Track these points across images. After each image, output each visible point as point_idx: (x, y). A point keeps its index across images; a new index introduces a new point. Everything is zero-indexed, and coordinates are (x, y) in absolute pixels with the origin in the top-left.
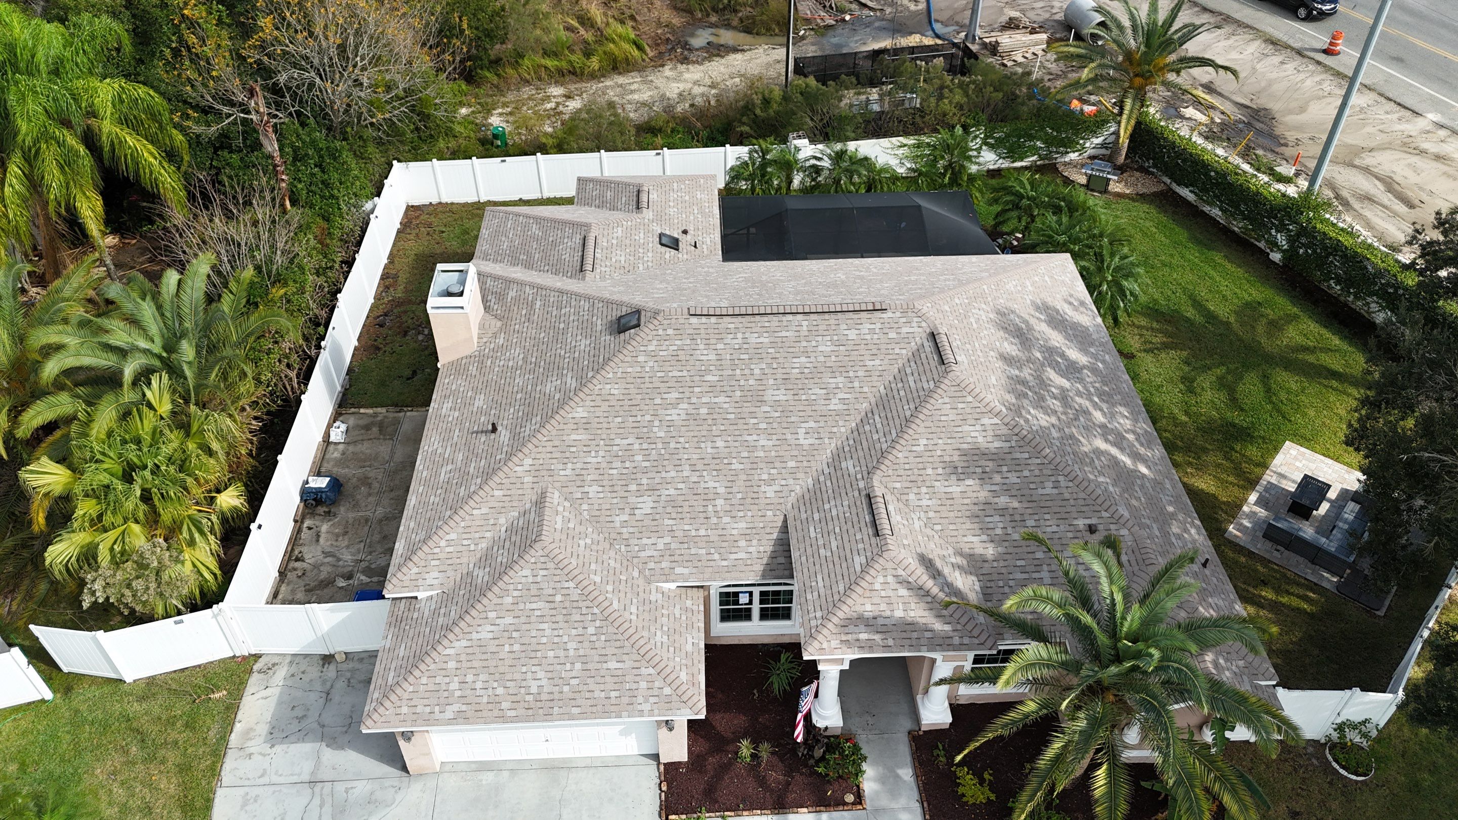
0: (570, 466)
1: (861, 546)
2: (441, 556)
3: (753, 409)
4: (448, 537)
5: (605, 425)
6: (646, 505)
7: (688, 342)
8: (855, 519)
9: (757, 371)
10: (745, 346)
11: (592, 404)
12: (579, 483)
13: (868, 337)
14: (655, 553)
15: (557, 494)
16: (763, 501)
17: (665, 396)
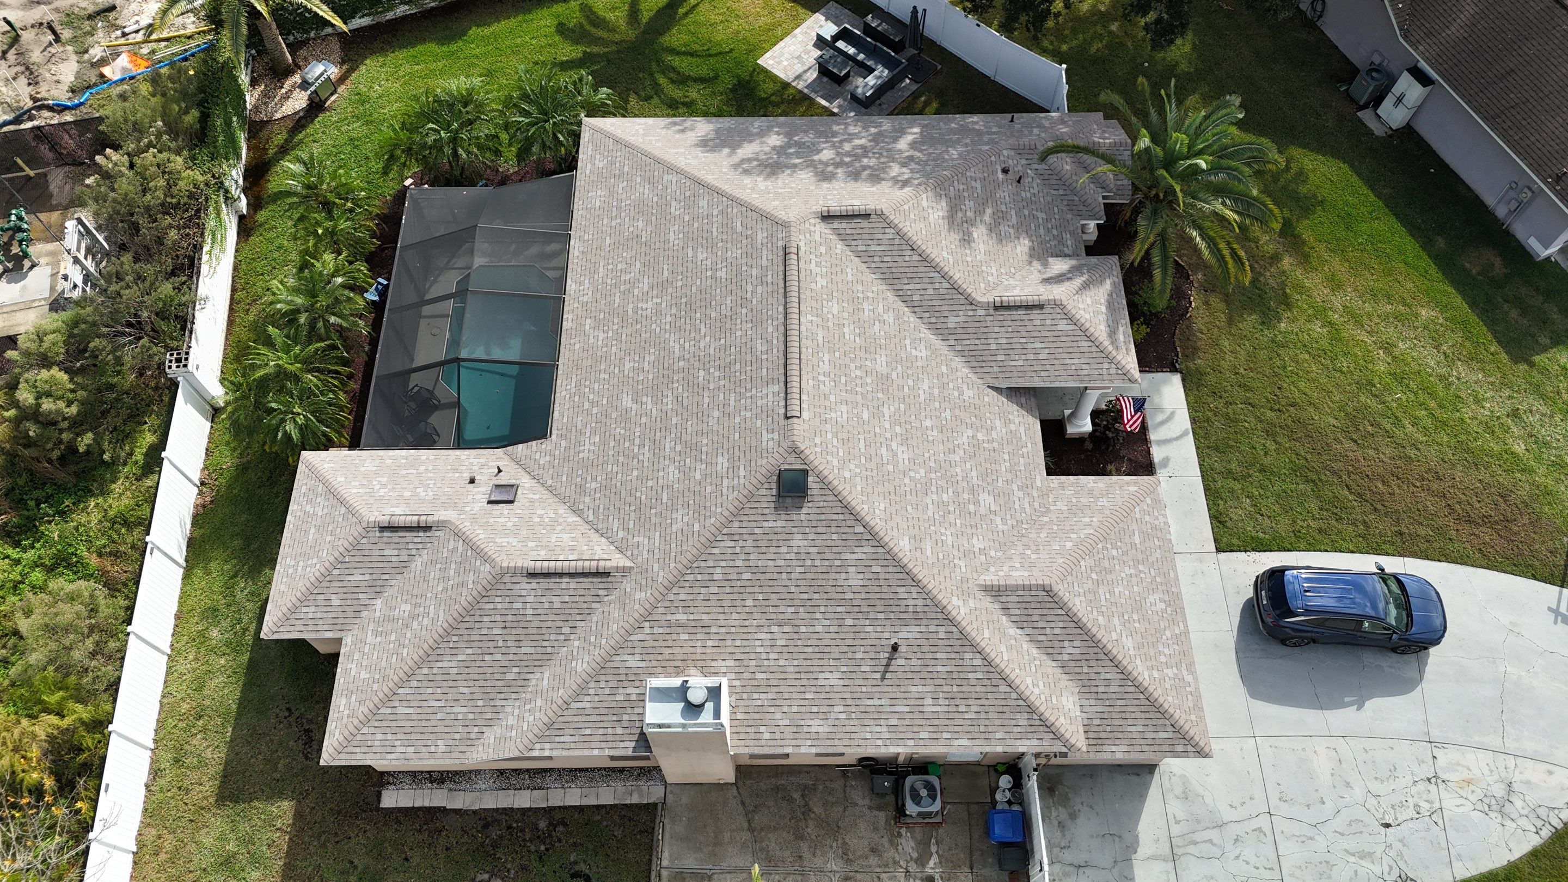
0: (956, 561)
1: (1048, 322)
2: (1048, 693)
3: (895, 387)
4: (1031, 686)
5: (915, 522)
6: (986, 499)
7: (828, 426)
8: (1019, 323)
9: (858, 373)
10: (832, 376)
11: (895, 530)
12: (972, 556)
13: (824, 270)
14: (1027, 500)
15: (983, 577)
16: (977, 401)
17: (885, 461)
